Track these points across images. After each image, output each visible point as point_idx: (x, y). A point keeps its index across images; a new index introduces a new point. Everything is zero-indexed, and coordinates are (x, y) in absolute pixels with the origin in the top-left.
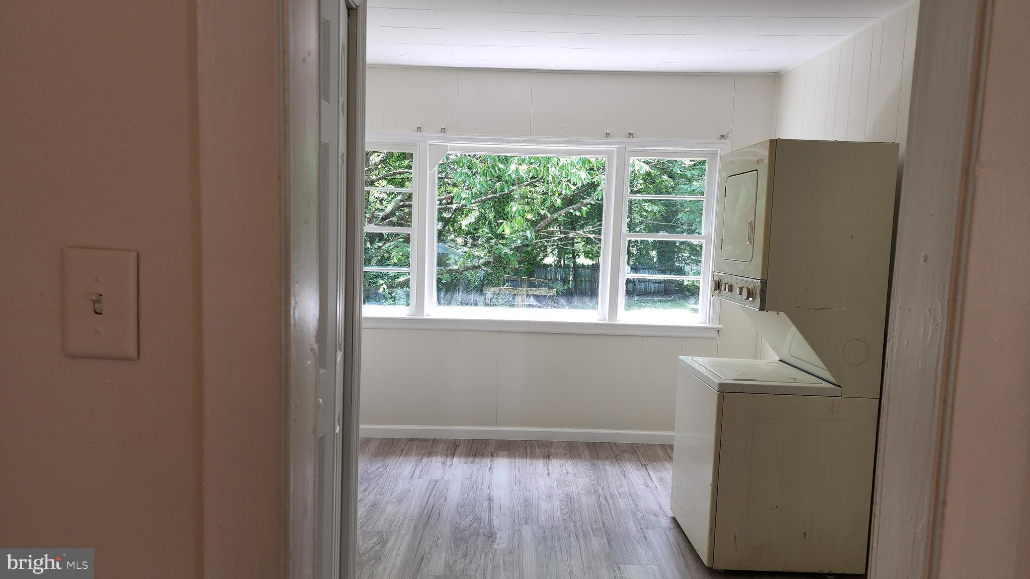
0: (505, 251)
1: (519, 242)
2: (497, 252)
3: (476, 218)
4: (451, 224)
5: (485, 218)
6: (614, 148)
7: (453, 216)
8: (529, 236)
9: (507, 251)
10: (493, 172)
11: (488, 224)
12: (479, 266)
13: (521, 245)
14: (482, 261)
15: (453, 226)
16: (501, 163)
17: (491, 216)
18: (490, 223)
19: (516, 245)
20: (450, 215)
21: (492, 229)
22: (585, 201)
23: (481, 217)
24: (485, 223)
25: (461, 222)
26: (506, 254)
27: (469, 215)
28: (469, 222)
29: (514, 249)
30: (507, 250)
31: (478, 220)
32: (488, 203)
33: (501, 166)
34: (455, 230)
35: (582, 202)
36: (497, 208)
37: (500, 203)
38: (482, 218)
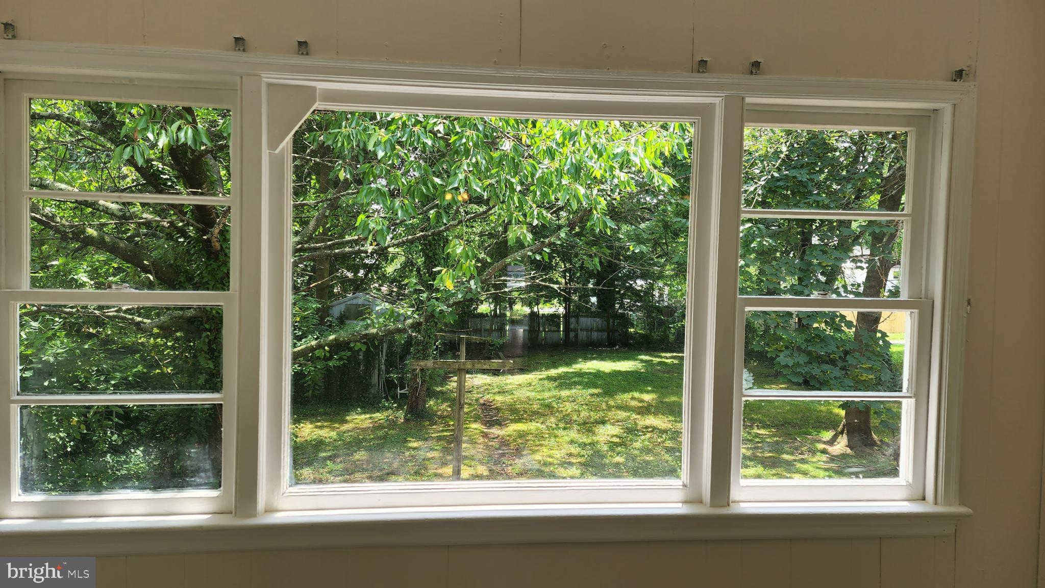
0: (440, 308)
1: (460, 296)
2: (429, 310)
3: (401, 265)
4: (375, 272)
5: (412, 264)
6: (716, 100)
7: (377, 262)
8: (473, 287)
9: (443, 308)
10: (424, 190)
11: (416, 271)
12: (405, 329)
13: (462, 300)
14: (410, 321)
15: (376, 273)
16: (438, 177)
17: (420, 261)
18: (418, 270)
19: (455, 300)
20: (374, 262)
21: (421, 277)
22: (547, 241)
23: (408, 262)
24: (412, 270)
25: (386, 269)
26: (442, 312)
27: (395, 261)
28: (395, 268)
29: (453, 305)
30: (445, 308)
31: (404, 266)
32: (416, 246)
33: (437, 180)
34: (378, 278)
35: (543, 242)
36: (427, 251)
37: (430, 246)
38: (409, 264)
